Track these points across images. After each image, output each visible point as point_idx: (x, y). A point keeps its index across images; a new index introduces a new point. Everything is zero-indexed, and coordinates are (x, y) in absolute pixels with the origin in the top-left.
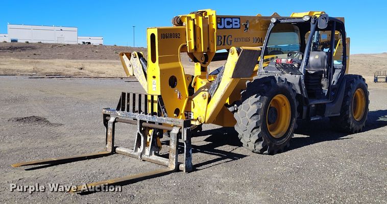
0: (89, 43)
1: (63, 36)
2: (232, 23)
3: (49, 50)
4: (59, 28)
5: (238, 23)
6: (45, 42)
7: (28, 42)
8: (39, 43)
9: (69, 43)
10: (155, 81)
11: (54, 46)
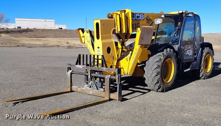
0: (61, 28)
1: (47, 25)
2: (139, 17)
3: (41, 33)
4: (44, 20)
5: (143, 17)
6: (37, 28)
7: (28, 28)
8: (34, 28)
9: (51, 29)
10: (99, 50)
11: (43, 30)
